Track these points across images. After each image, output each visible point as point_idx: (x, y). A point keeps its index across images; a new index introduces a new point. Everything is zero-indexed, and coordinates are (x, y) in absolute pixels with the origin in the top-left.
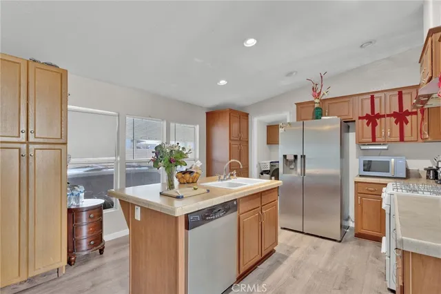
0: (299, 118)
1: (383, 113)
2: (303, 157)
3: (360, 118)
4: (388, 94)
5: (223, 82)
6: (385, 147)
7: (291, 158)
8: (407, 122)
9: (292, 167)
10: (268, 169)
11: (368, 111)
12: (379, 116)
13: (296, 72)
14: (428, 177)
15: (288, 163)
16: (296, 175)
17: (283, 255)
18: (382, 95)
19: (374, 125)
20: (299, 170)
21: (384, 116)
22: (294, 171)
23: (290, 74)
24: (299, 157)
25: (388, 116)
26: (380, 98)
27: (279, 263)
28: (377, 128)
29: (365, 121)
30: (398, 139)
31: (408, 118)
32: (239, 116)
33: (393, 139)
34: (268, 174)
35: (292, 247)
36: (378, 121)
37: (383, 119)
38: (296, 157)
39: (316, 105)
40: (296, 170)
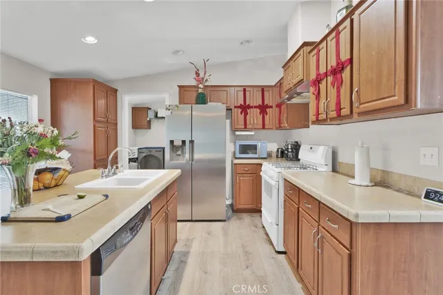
0: (182, 101)
1: (251, 105)
2: (192, 142)
3: (235, 107)
4: (255, 89)
5: (90, 40)
6: (253, 133)
7: (178, 143)
8: (267, 114)
9: (179, 153)
10: (136, 156)
11: (241, 102)
12: (249, 107)
13: (184, 52)
14: (277, 156)
15: (175, 149)
16: (185, 162)
17: (184, 252)
18: (251, 89)
19: (246, 114)
20: (187, 156)
21: (252, 107)
22: (181, 157)
23: (176, 52)
24: (187, 143)
25: (255, 107)
26: (249, 91)
27: (183, 263)
28: (248, 116)
29: (240, 110)
30: (261, 127)
31: (268, 110)
32: (106, 91)
33: (258, 127)
34: (135, 162)
35: (188, 240)
36: (248, 111)
37: (252, 109)
38: (184, 142)
39: (200, 91)
40: (184, 156)
